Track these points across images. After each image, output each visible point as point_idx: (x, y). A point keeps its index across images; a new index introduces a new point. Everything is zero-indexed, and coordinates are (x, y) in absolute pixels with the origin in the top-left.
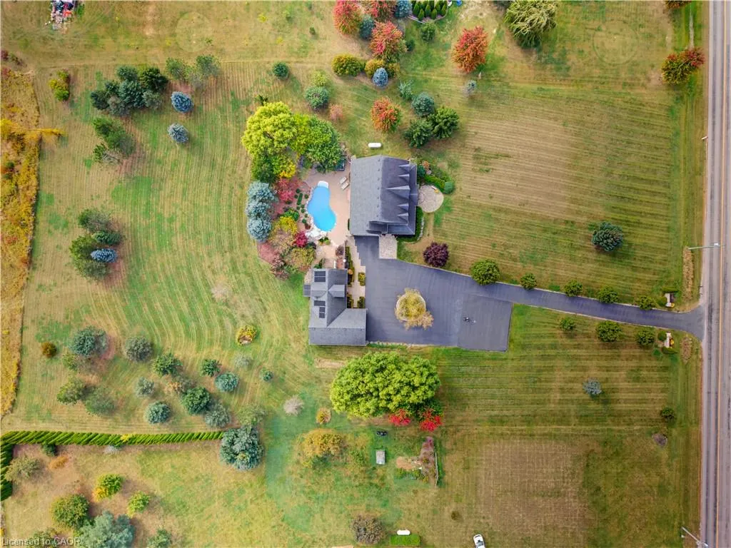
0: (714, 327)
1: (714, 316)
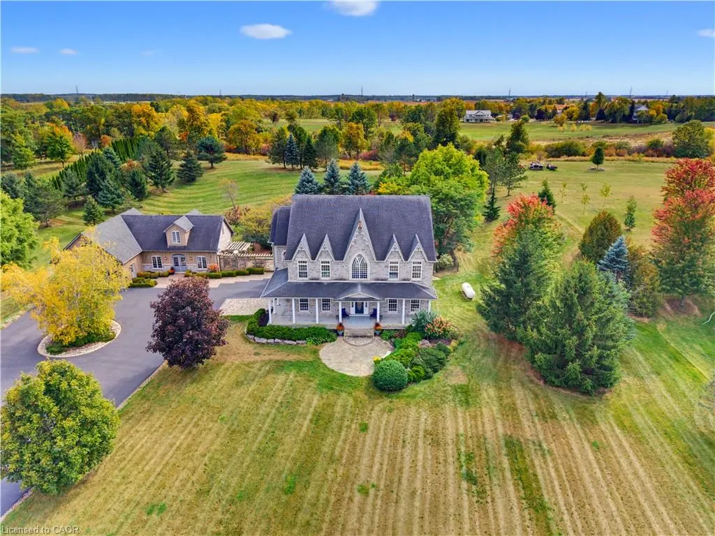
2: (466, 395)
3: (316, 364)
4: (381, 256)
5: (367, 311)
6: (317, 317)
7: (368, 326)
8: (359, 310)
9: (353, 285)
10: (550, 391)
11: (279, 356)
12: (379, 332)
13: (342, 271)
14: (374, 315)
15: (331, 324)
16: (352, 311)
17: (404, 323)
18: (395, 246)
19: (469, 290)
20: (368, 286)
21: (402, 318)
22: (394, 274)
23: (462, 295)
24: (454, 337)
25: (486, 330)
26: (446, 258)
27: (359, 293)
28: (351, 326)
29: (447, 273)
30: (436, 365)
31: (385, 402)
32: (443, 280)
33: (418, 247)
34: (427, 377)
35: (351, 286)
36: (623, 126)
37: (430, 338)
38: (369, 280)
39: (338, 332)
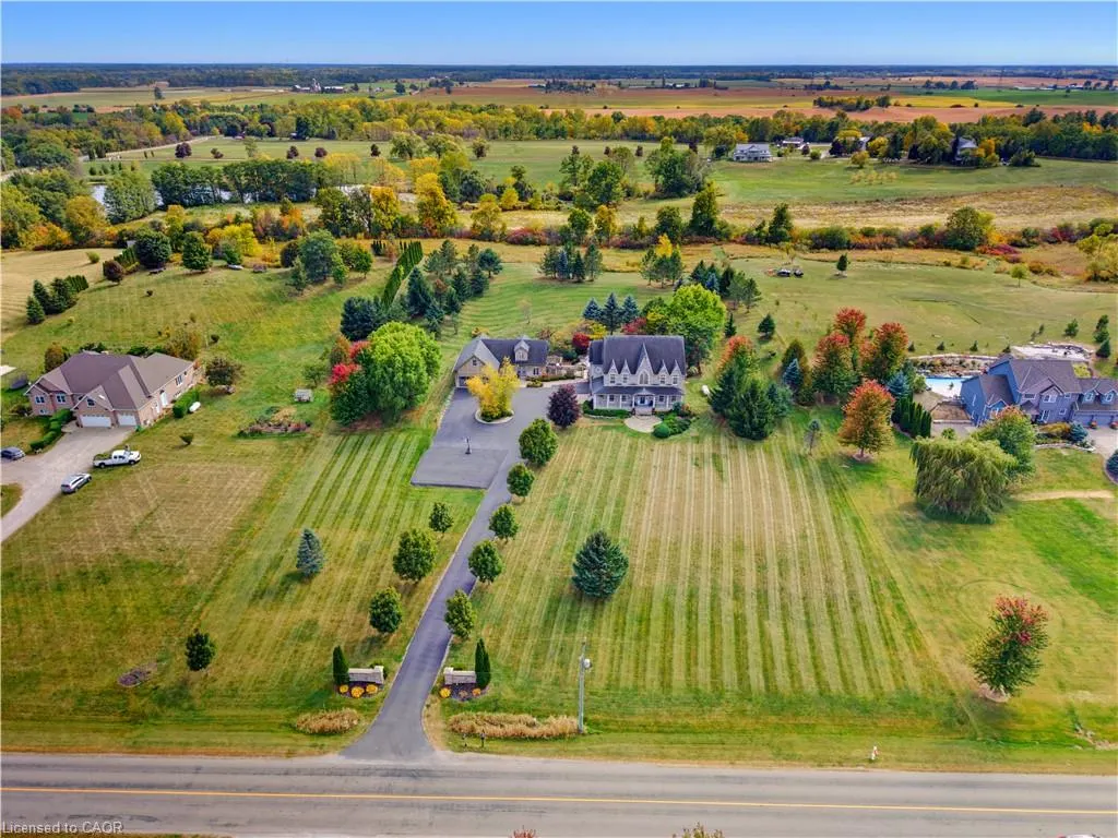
0: (373, 781)
1: (401, 782)
2: (698, 440)
3: (624, 427)
4: (656, 372)
5: (647, 402)
6: (620, 404)
7: (649, 410)
8: (642, 402)
9: (641, 388)
10: (738, 438)
11: (604, 424)
12: (654, 413)
13: (634, 380)
14: (651, 404)
15: (628, 409)
16: (639, 402)
17: (668, 408)
18: (664, 368)
19: (706, 390)
20: (648, 388)
21: (668, 406)
22: (663, 382)
23: (702, 393)
24: (694, 415)
25: (712, 411)
26: (694, 369)
27: (644, 392)
28: (639, 410)
29: (693, 379)
30: (685, 427)
31: (661, 442)
32: (691, 384)
33: (677, 368)
34: (680, 433)
35: (640, 388)
36: (942, 169)
37: (682, 416)
38: (649, 385)
39: (633, 413)
